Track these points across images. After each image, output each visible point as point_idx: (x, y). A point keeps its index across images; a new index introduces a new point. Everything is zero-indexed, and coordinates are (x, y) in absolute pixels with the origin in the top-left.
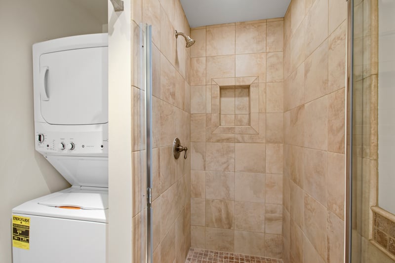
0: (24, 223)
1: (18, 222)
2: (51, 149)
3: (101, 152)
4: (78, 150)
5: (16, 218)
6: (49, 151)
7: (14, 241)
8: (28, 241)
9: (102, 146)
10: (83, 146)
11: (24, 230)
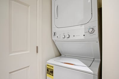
0: (51, 68)
1: (49, 67)
2: (59, 38)
3: (84, 38)
4: (71, 38)
5: (48, 65)
6: (58, 39)
7: (47, 74)
8: (53, 75)
9: (84, 35)
10: (74, 36)
11: (51, 70)
